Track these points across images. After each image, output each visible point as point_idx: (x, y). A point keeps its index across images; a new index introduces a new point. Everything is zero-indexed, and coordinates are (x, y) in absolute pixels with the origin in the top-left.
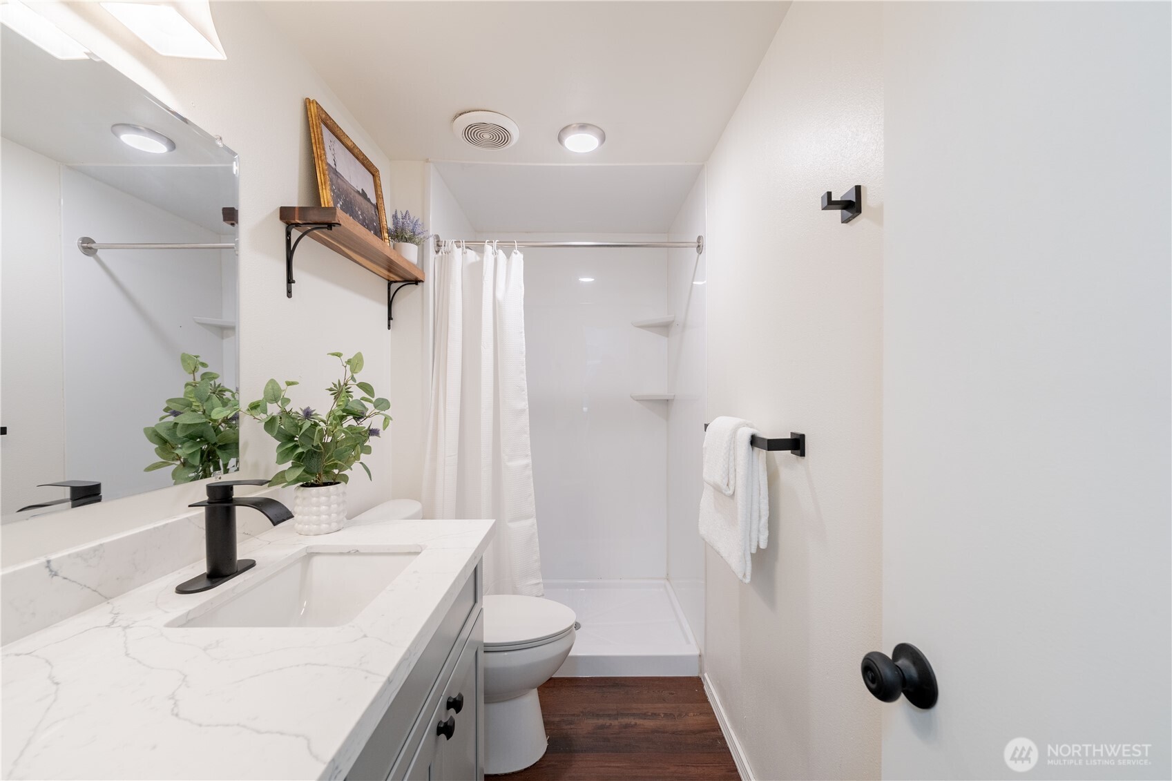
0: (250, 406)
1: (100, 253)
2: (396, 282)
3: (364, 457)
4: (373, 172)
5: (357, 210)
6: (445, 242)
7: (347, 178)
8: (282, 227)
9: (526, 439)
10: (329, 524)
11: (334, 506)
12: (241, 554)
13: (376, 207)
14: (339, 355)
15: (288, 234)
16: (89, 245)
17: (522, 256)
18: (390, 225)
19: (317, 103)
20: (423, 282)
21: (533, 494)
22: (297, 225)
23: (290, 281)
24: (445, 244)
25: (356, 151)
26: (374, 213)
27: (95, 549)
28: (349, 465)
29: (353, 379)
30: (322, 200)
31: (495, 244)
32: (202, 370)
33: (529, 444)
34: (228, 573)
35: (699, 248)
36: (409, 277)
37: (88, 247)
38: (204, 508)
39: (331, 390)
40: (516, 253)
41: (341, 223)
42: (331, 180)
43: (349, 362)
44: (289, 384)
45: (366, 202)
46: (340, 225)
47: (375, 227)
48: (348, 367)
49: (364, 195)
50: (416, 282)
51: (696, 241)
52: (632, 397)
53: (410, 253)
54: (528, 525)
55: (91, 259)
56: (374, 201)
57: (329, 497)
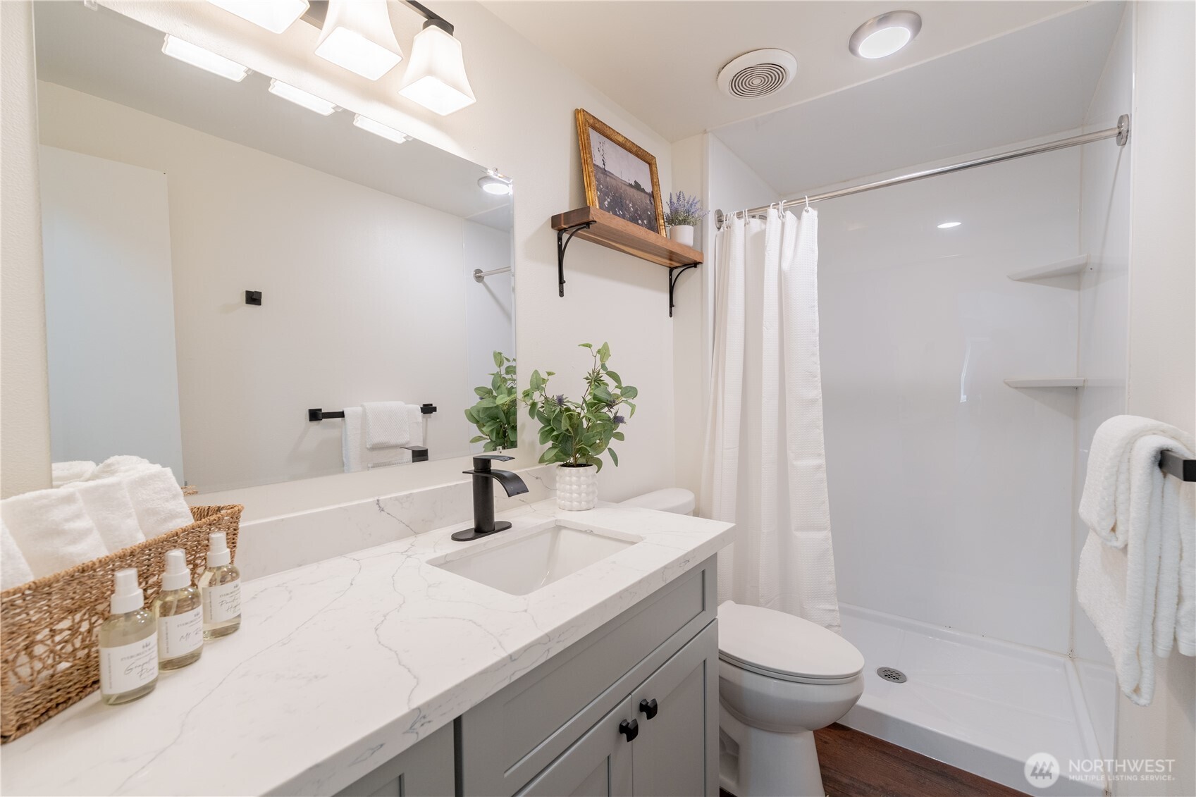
0: (524, 393)
1: (486, 279)
2: (676, 267)
3: (613, 443)
4: (648, 160)
5: (628, 202)
6: (727, 215)
7: (617, 174)
8: (554, 234)
9: (819, 434)
10: (580, 502)
11: (583, 487)
12: (498, 517)
13: (652, 195)
14: (589, 346)
15: (560, 239)
16: (479, 275)
17: (816, 213)
18: (667, 210)
19: (584, 111)
20: (701, 263)
21: (827, 502)
22: (565, 230)
23: (561, 282)
24: (726, 218)
25: (628, 144)
26: (648, 202)
27: (408, 496)
28: (599, 449)
29: (603, 366)
30: (588, 201)
31: (781, 205)
32: (506, 364)
33: (823, 441)
34: (486, 530)
35: (1122, 136)
36: (687, 261)
37: (479, 276)
38: (472, 475)
39: (587, 379)
40: (807, 211)
41: (595, 219)
42: (598, 180)
43: (599, 352)
44: (549, 374)
45: (639, 193)
46: (595, 222)
47: (649, 216)
48: (598, 356)
49: (637, 186)
50: (695, 264)
51: (1116, 126)
52: (1008, 384)
53: (685, 235)
54: (823, 537)
55: (481, 284)
56: (649, 189)
57: (579, 477)
